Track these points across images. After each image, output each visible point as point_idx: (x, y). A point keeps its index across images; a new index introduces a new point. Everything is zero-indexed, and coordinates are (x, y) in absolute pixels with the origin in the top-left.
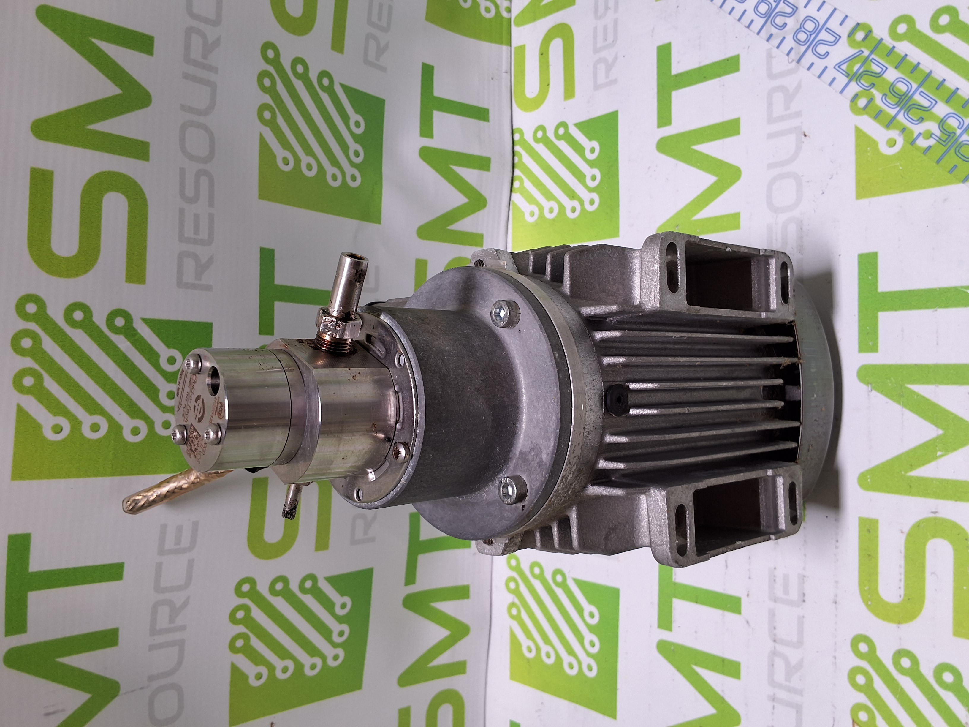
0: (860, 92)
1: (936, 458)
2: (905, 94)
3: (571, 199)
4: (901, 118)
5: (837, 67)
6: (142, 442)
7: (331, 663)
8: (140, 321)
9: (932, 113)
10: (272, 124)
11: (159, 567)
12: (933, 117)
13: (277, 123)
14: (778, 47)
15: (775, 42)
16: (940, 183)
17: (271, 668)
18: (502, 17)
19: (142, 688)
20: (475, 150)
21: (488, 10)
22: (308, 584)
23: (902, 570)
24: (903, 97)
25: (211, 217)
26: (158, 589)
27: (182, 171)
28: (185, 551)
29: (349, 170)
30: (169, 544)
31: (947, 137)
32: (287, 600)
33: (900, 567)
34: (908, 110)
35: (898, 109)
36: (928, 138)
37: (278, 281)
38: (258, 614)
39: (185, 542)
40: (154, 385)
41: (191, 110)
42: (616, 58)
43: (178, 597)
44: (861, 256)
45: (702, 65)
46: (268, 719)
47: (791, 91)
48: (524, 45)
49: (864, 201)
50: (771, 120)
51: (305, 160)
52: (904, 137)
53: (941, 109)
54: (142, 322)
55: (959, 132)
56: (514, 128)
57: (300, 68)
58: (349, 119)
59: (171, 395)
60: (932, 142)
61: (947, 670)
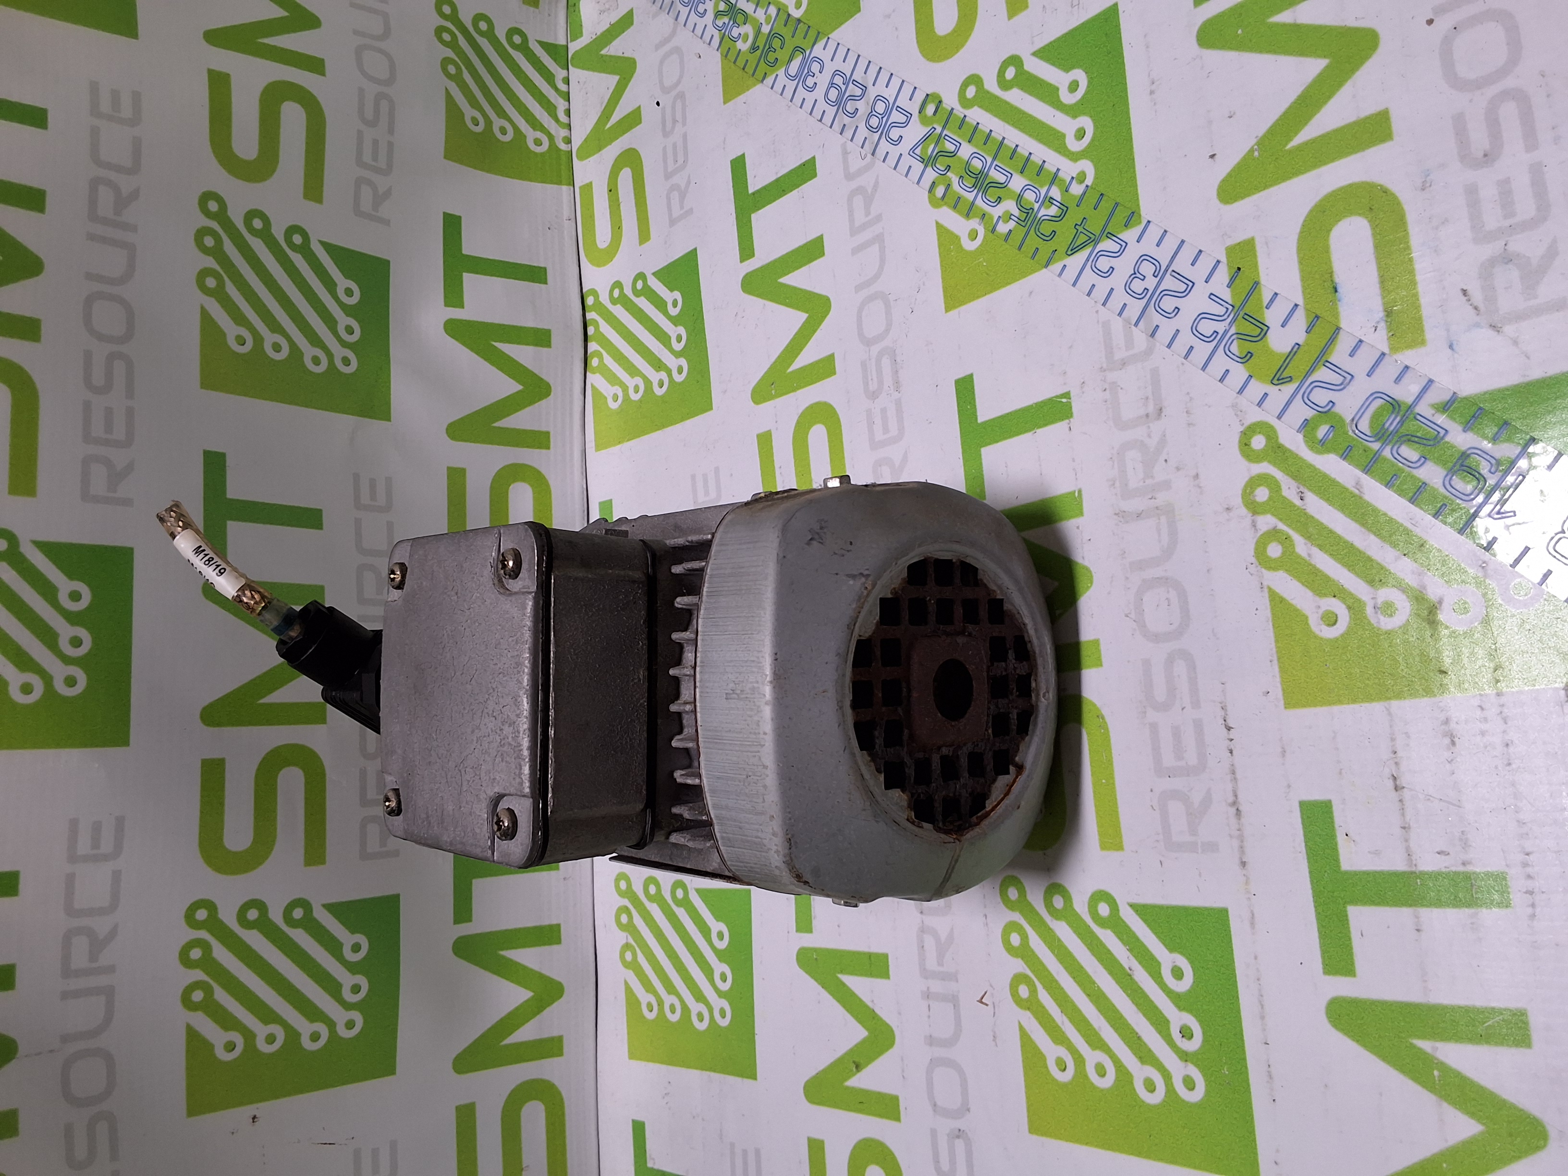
0: (937, 178)
2: (981, 172)
3: (657, 371)
4: (979, 202)
5: (911, 153)
6: (37, 704)
7: (343, 1033)
8: (30, 544)
9: (1009, 189)
10: (219, 294)
11: (70, 879)
13: (227, 294)
14: (852, 140)
15: (849, 133)
16: (1024, 274)
17: (249, 1036)
18: (558, 150)
19: (51, 1051)
20: (528, 321)
21: (538, 142)
22: (298, 913)
24: (979, 176)
25: (130, 413)
26: (70, 911)
27: (88, 355)
28: (105, 858)
29: (339, 352)
30: (84, 846)
32: (267, 935)
34: (985, 192)
35: (976, 191)
37: (232, 493)
38: (222, 954)
39: (107, 846)
40: (51, 628)
41: (101, 279)
42: (689, 182)
43: (102, 925)
44: (957, 382)
45: (779, 175)
46: (248, 1110)
47: (870, 191)
48: (591, 183)
49: (954, 313)
50: (854, 231)
51: (270, 338)
52: (985, 225)
53: (1018, 183)
54: (33, 546)
55: (1036, 206)
56: (584, 291)
57: (257, 224)
58: (336, 285)
59: (76, 642)
60: (1012, 225)
61: (1101, 900)
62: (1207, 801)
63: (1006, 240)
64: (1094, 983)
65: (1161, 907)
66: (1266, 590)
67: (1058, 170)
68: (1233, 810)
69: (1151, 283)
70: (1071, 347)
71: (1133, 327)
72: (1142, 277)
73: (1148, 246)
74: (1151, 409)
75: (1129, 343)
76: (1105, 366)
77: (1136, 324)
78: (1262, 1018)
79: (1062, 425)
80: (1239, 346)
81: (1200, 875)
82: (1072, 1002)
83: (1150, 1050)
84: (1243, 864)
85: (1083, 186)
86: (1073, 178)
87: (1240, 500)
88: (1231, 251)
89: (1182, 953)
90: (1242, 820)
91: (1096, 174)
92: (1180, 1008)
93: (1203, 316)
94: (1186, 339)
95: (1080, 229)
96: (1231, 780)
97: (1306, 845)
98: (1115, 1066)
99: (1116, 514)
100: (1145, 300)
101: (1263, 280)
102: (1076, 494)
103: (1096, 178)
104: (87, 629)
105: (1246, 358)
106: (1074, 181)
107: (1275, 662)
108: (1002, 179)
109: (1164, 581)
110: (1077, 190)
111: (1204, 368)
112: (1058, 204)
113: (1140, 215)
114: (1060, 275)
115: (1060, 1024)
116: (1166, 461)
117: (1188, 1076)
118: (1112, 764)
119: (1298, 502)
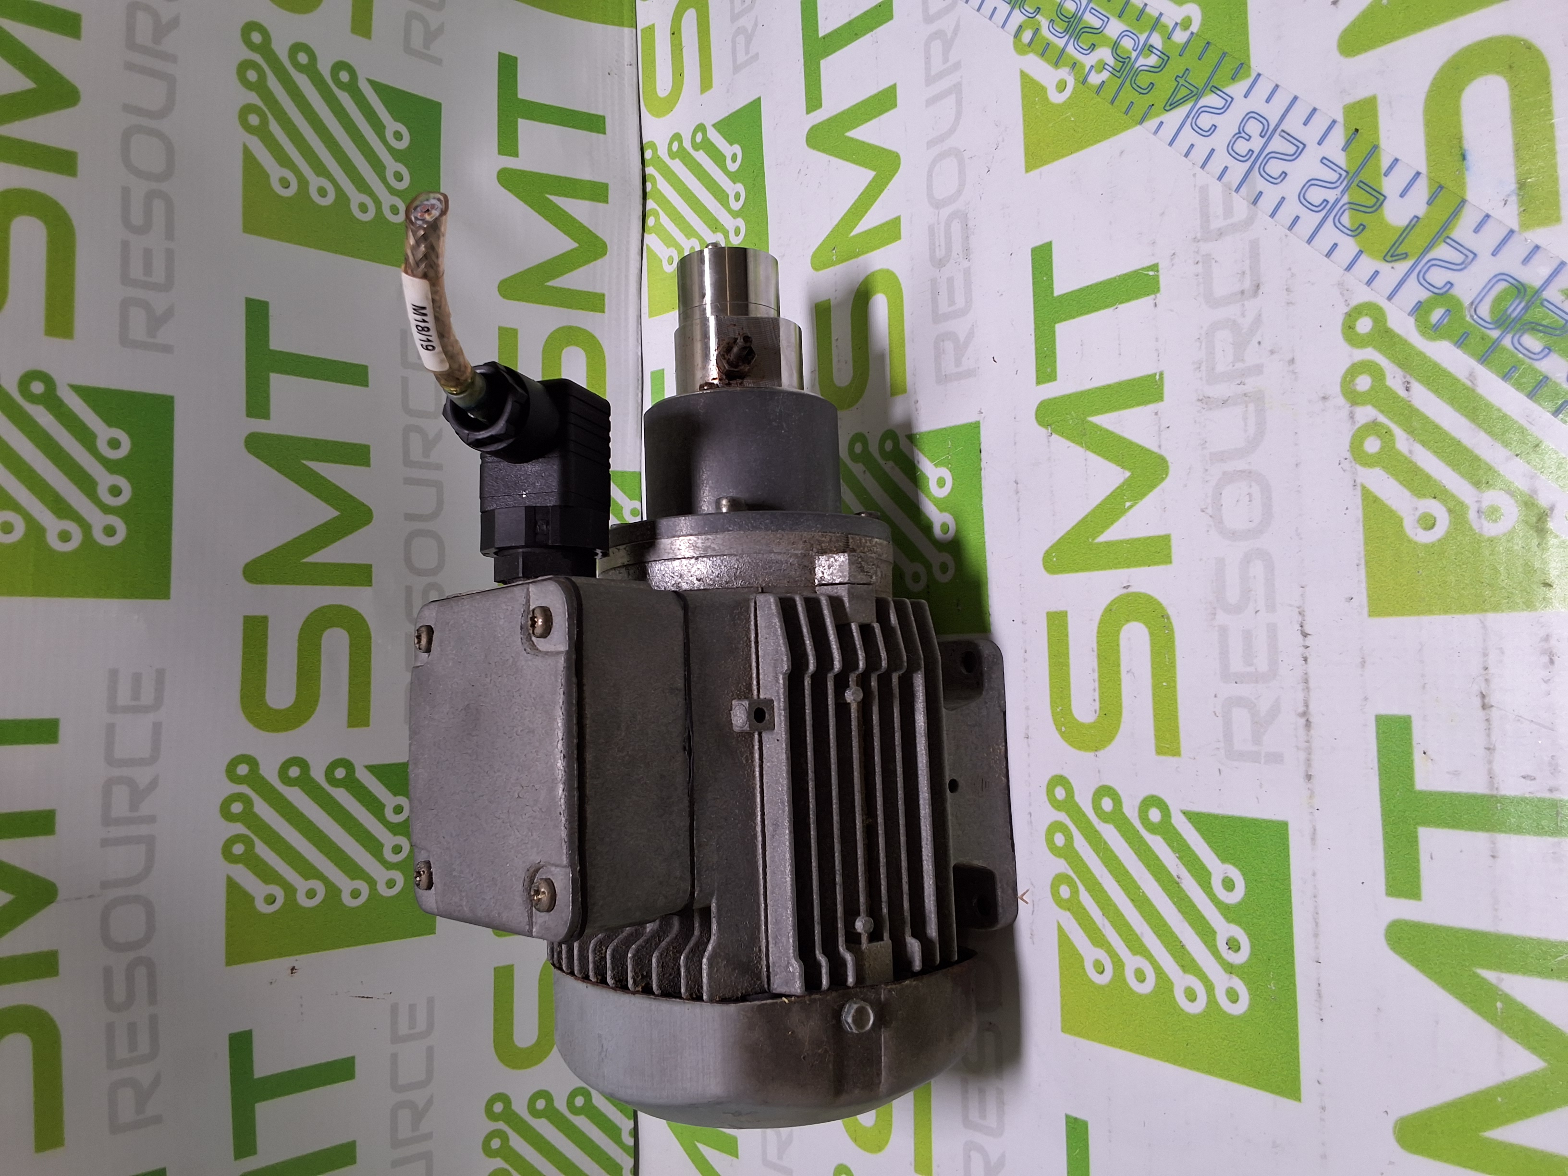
0: (1024, 22)
1: (1124, 511)
2: (1074, 16)
3: (714, 232)
4: (1070, 49)
6: (75, 552)
7: (384, 891)
8: (68, 388)
9: (1104, 36)
10: (263, 133)
11: (111, 729)
12: (1105, 41)
13: (270, 132)
16: (1116, 131)
17: (290, 890)
19: (91, 896)
20: (585, 174)
22: (340, 773)
23: (1096, 675)
24: (1072, 20)
25: (170, 255)
26: (111, 760)
27: (126, 192)
28: (146, 709)
29: (387, 199)
30: (124, 697)
31: (1121, 64)
32: (308, 793)
33: (1094, 671)
34: (1078, 38)
35: (1067, 37)
36: (1101, 72)
37: (275, 344)
38: (262, 809)
39: (147, 697)
40: (90, 475)
41: (140, 111)
42: (756, 25)
43: (143, 776)
44: (1034, 250)
45: (853, 17)
46: (287, 962)
47: (949, 35)
48: (653, 25)
49: (1035, 173)
50: (930, 80)
51: (315, 182)
52: (1074, 75)
53: (1114, 28)
54: (70, 390)
55: (1134, 55)
56: (644, 142)
57: (303, 58)
58: (384, 127)
59: (116, 491)
60: (1105, 75)
61: (1152, 805)
62: (1275, 711)
63: (1098, 93)
64: (1139, 888)
65: (1216, 817)
66: (1359, 488)
67: (1161, 14)
68: (1302, 721)
69: (1257, 143)
70: (1163, 214)
71: (1234, 194)
72: (1247, 137)
73: (1256, 103)
74: (1247, 284)
75: (1228, 211)
76: (1199, 236)
77: (1237, 190)
78: (1316, 935)
79: (1146, 302)
80: (1351, 218)
81: (1261, 786)
82: (1115, 906)
83: (1193, 959)
84: (1309, 777)
85: (1188, 33)
86: (1177, 24)
87: (1338, 389)
88: (1349, 110)
89: (1234, 865)
90: (1312, 732)
91: (1203, 20)
92: (1228, 920)
93: (1312, 182)
94: (1292, 208)
95: (1182, 81)
96: (1303, 690)
97: (1379, 761)
98: (1156, 973)
99: (1199, 400)
100: (1249, 164)
101: (1383, 144)
102: (1157, 377)
103: (1203, 24)
104: (128, 478)
105: (1358, 231)
106: (1178, 28)
107: (1363, 566)
108: (1096, 23)
109: (1246, 474)
110: (1180, 37)
111: (1309, 241)
112: (1159, 53)
113: (1250, 67)
114: (1156, 132)
115: (1100, 926)
116: (1259, 343)
117: (1232, 988)
118: (1174, 667)
119: (1402, 393)
